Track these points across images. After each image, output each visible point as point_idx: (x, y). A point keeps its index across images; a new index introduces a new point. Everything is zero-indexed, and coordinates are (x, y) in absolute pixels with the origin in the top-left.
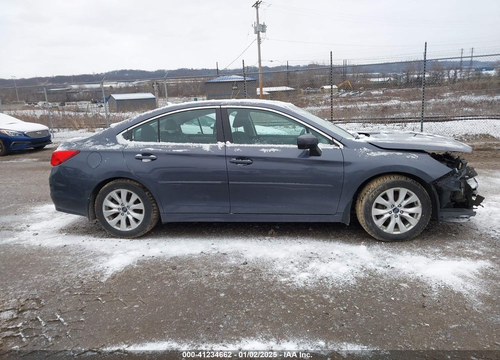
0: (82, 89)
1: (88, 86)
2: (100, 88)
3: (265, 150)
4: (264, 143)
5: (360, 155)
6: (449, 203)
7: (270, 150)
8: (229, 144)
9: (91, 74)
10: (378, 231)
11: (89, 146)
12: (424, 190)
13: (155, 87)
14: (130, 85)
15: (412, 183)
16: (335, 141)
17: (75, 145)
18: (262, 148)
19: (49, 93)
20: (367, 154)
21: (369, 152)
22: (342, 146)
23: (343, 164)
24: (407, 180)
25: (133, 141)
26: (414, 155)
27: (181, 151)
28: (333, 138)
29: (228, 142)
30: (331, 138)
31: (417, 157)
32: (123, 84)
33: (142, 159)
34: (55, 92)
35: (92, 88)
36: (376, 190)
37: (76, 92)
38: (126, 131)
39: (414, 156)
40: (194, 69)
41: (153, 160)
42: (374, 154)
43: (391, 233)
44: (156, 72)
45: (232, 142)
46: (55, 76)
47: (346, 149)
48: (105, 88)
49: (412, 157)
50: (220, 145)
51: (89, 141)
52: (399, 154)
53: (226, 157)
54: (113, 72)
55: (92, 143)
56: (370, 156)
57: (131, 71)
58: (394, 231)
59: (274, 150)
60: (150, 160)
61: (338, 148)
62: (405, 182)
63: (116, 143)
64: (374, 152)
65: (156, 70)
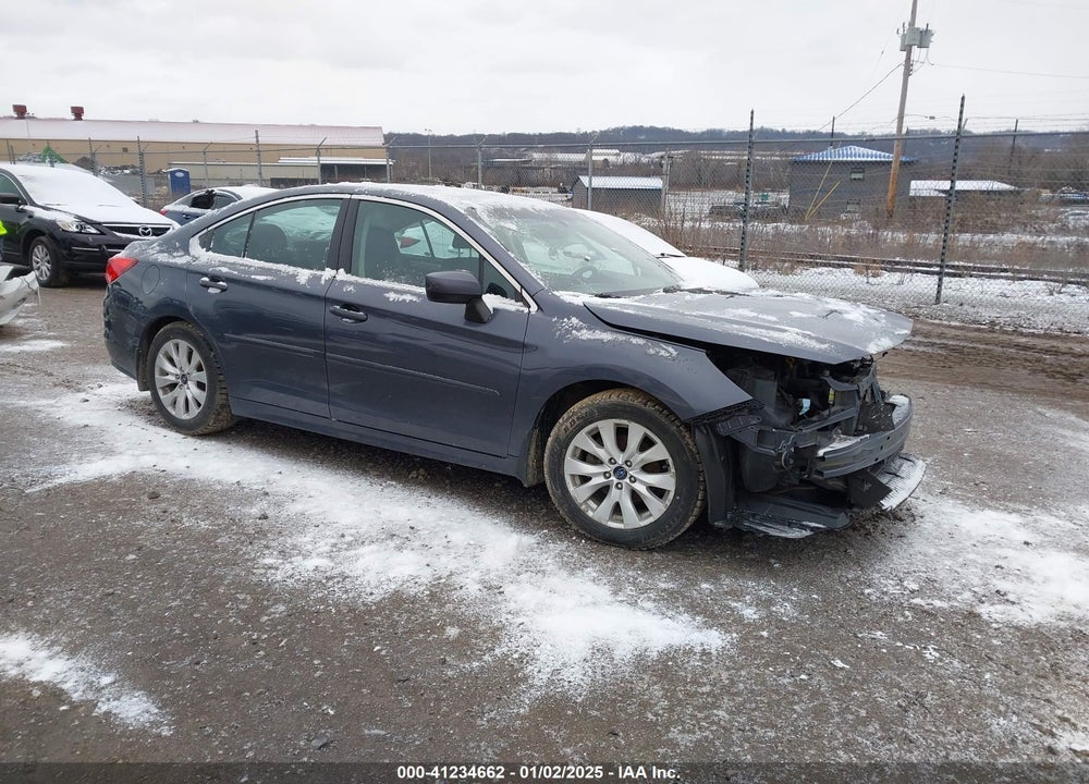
0: (551, 163)
1: (561, 156)
2: (584, 163)
3: (392, 296)
4: (400, 281)
5: (558, 333)
6: (794, 486)
7: (401, 298)
8: (342, 275)
9: (574, 132)
10: (576, 512)
11: (152, 252)
12: (684, 437)
13: (665, 166)
14: (644, 160)
15: (657, 415)
16: (525, 294)
18: (389, 290)
19: (488, 166)
20: (574, 332)
21: (578, 330)
22: (534, 308)
23: (522, 346)
24: (645, 405)
25: (210, 253)
26: (670, 349)
27: (261, 278)
28: (522, 287)
29: (342, 270)
30: (518, 287)
31: (675, 353)
32: (629, 157)
33: (208, 287)
34: (502, 166)
35: (570, 163)
36: (575, 418)
37: (539, 167)
38: (206, 230)
39: (668, 351)
40: (788, 130)
41: (223, 290)
42: (585, 335)
43: (604, 523)
44: (703, 133)
45: (348, 271)
46: (507, 133)
47: (540, 314)
48: (594, 162)
49: (663, 353)
50: (328, 273)
51: (156, 244)
52: (637, 341)
53: (327, 300)
54: (617, 131)
55: (157, 247)
56: (576, 339)
57: (653, 130)
58: (611, 519)
59: (408, 298)
60: (219, 291)
61: (526, 310)
62: (642, 411)
64: (589, 329)
65: (704, 130)
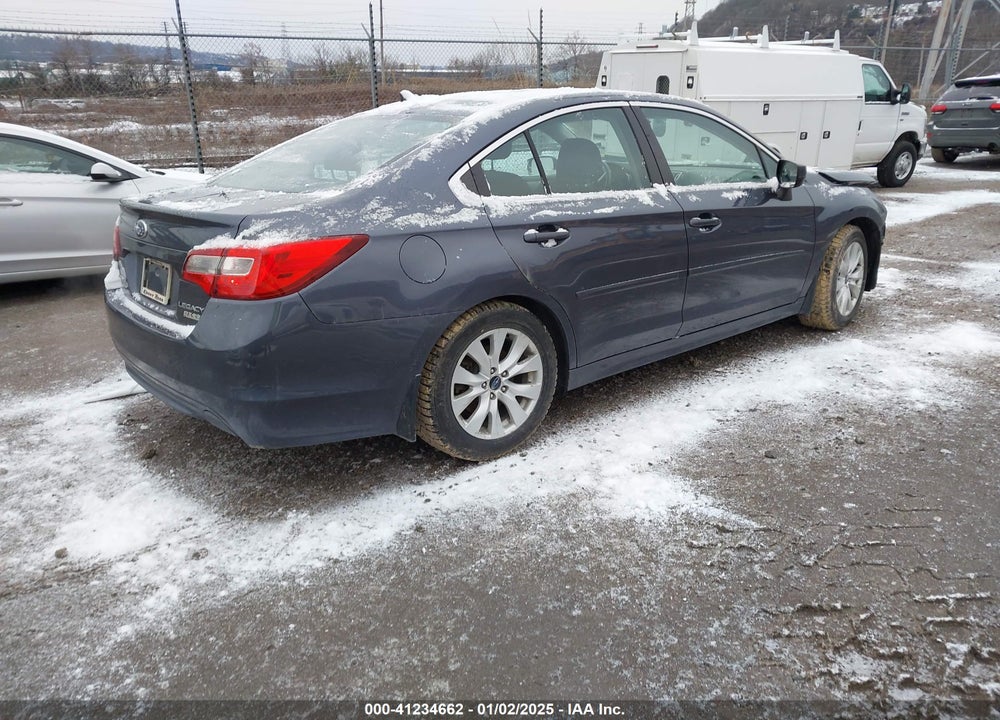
3: (728, 196)
7: (735, 195)
8: (673, 187)
11: (385, 218)
17: (332, 221)
18: (720, 190)
20: (829, 192)
27: (608, 210)
33: (542, 243)
38: (466, 168)
42: (834, 192)
50: (661, 189)
51: (374, 204)
53: (683, 214)
55: (385, 209)
56: (833, 195)
59: (738, 193)
63: (459, 206)
64: (832, 188)
